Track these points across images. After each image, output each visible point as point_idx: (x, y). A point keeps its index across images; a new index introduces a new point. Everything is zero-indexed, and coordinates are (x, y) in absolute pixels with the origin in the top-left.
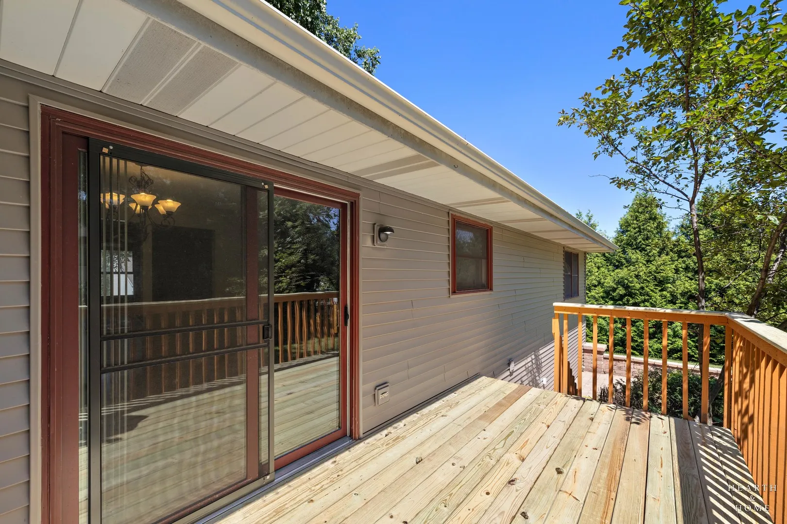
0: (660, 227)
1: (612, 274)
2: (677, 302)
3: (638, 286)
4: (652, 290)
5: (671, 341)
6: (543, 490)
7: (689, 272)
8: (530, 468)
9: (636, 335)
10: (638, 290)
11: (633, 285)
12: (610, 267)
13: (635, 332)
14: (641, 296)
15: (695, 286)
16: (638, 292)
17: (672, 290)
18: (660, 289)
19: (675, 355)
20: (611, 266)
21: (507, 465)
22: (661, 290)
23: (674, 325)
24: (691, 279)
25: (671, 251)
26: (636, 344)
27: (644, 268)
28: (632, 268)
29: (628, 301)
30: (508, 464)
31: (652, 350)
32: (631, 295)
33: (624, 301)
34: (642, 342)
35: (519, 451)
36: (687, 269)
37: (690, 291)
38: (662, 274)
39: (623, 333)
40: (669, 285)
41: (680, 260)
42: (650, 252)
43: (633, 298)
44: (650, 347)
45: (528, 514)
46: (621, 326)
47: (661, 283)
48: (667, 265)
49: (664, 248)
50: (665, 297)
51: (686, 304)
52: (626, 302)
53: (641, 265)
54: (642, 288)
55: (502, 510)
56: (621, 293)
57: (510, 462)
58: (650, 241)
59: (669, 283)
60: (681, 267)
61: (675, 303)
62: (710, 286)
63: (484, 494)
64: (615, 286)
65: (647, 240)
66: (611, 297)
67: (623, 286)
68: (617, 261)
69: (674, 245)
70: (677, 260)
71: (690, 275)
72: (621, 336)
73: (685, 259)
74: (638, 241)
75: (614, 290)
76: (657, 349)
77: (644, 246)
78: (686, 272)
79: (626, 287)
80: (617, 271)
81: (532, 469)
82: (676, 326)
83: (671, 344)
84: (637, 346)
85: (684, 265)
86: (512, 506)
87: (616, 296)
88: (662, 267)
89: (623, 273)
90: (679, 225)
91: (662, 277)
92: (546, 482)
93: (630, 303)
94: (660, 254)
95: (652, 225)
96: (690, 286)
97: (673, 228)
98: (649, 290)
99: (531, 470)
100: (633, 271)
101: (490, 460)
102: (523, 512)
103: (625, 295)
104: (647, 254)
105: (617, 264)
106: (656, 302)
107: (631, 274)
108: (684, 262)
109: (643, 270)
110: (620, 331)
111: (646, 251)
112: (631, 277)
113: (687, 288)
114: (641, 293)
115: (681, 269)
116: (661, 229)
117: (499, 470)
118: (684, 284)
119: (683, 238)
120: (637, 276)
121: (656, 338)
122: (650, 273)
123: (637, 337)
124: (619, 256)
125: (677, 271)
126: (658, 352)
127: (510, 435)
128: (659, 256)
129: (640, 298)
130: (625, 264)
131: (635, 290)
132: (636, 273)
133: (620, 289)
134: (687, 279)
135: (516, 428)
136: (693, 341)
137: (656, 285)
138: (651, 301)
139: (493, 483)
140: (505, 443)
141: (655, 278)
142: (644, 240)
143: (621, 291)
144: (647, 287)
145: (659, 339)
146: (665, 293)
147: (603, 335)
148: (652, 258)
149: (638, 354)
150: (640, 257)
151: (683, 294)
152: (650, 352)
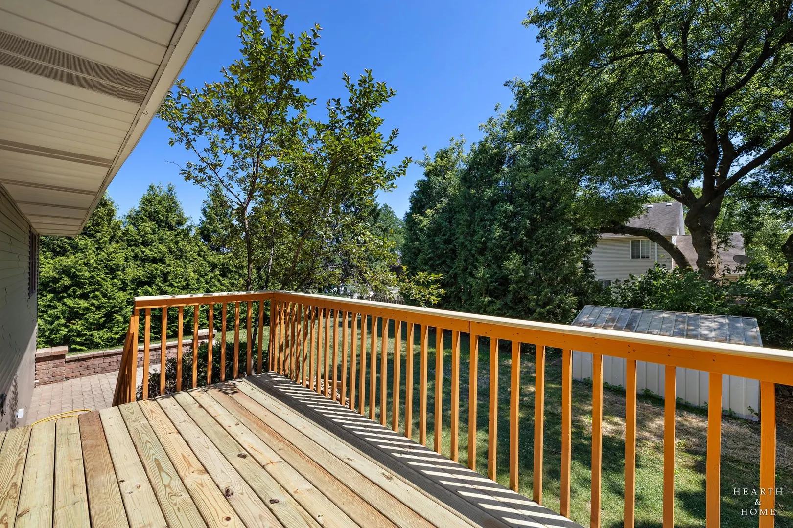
0: (111, 213)
1: (51, 262)
2: (127, 289)
3: (87, 275)
4: (103, 279)
5: (121, 327)
6: (256, 477)
7: (137, 260)
8: (223, 472)
9: (84, 329)
10: (88, 279)
11: (82, 273)
12: (47, 253)
13: (83, 325)
14: (91, 285)
15: (144, 273)
16: (87, 281)
17: (122, 278)
18: (111, 277)
20: (49, 253)
21: (203, 487)
22: (112, 279)
23: (123, 312)
24: (139, 266)
25: (121, 239)
26: (84, 338)
27: (93, 255)
28: (79, 255)
29: (74, 292)
30: (201, 485)
31: (102, 341)
32: (79, 285)
33: (69, 292)
34: (91, 335)
35: (191, 468)
36: (135, 257)
37: (139, 278)
38: (114, 262)
39: (67, 330)
40: (120, 273)
41: (129, 249)
42: (100, 239)
43: (80, 288)
44: (100, 338)
45: (274, 498)
46: (65, 321)
47: (112, 271)
48: (119, 254)
49: (114, 236)
50: (116, 284)
51: (135, 290)
52: (72, 294)
53: (91, 252)
54: (93, 277)
55: (257, 516)
56: (66, 283)
57: (200, 482)
58: (101, 227)
59: (120, 271)
60: (131, 256)
61: (125, 291)
62: (156, 272)
63: (227, 522)
64: (57, 276)
65: (97, 226)
66: (50, 290)
67: (69, 274)
68: (59, 246)
69: (124, 234)
70: (127, 249)
71: (138, 263)
72: (65, 333)
73: (134, 248)
75: (56, 280)
76: (107, 339)
77: (94, 232)
79: (73, 277)
80: (59, 258)
81: (224, 470)
82: (127, 312)
83: (121, 330)
84: (85, 340)
86: (258, 505)
87: (59, 288)
88: (114, 255)
89: (69, 260)
90: (127, 214)
91: (114, 264)
92: (248, 470)
93: (77, 293)
94: (111, 241)
95: (102, 211)
96: (139, 273)
97: (120, 217)
98: (100, 279)
99: (226, 472)
100: (81, 259)
101: (180, 498)
102: (270, 501)
103: (71, 286)
104: (97, 241)
105: (58, 250)
106: (106, 290)
107: (79, 262)
108: (133, 251)
109: (92, 259)
110: (63, 328)
112: (80, 265)
113: (137, 275)
114: (90, 282)
116: (111, 217)
117: (202, 495)
118: (133, 271)
119: (131, 228)
120: (86, 264)
121: (106, 327)
122: (102, 260)
123: (85, 331)
124: (61, 241)
125: (127, 259)
127: (159, 464)
128: (110, 243)
129: (89, 288)
130: (69, 250)
131: (85, 279)
132: (86, 260)
133: (65, 279)
134: (136, 266)
135: (153, 454)
137: (107, 273)
138: (102, 290)
139: (217, 508)
140: (167, 473)
141: (106, 266)
142: (93, 226)
143: (66, 281)
144: (98, 275)
145: (109, 328)
146: (116, 280)
148: (102, 246)
149: (86, 349)
150: (89, 244)
151: (132, 281)
152: (100, 344)
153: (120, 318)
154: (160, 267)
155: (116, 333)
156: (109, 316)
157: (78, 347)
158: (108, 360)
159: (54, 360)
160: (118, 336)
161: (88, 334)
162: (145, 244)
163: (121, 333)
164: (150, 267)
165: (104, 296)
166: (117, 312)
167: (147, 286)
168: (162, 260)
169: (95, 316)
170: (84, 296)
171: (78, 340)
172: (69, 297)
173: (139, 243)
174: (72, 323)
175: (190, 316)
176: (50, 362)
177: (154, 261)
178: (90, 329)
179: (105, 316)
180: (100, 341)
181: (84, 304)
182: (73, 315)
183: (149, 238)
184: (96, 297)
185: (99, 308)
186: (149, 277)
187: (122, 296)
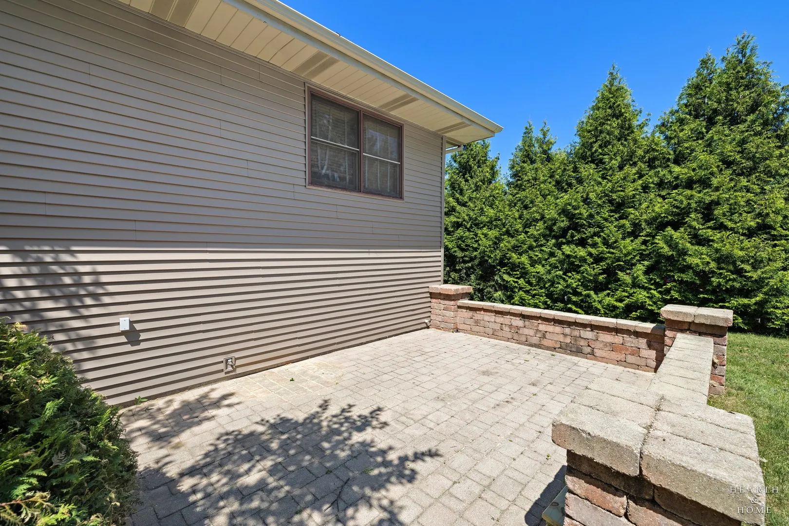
2: (641, 234)
3: (585, 213)
7: (664, 189)
9: (580, 285)
10: (585, 219)
11: (579, 212)
13: (580, 280)
14: (590, 228)
15: (668, 207)
16: (585, 222)
17: (634, 217)
18: (617, 216)
19: (634, 313)
22: (619, 218)
25: (640, 159)
26: (581, 298)
29: (573, 236)
31: (603, 307)
32: (576, 227)
33: (567, 237)
34: (588, 296)
36: (660, 183)
37: (661, 216)
40: (632, 210)
41: (652, 173)
43: (579, 232)
44: (599, 302)
47: (619, 207)
52: (570, 239)
54: (591, 216)
62: (689, 203)
65: (606, 146)
74: (594, 149)
76: (608, 305)
78: (659, 190)
79: (571, 217)
83: (628, 297)
84: (582, 300)
85: (656, 180)
93: (575, 238)
94: (622, 165)
96: (661, 207)
98: (600, 219)
103: (569, 228)
104: (604, 167)
106: (609, 235)
108: (657, 174)
111: (604, 163)
113: (656, 212)
114: (589, 223)
115: (652, 185)
121: (609, 289)
123: (581, 288)
126: (609, 310)
128: (621, 168)
129: (587, 232)
131: (581, 219)
133: (563, 219)
134: (658, 198)
136: (660, 292)
137: (612, 211)
138: (603, 234)
141: (611, 202)
143: (564, 223)
144: (598, 213)
146: (623, 222)
147: (541, 288)
151: (649, 223)
152: (599, 310)
153: (628, 279)
154: (698, 195)
155: (621, 300)
156: (610, 272)
157: (574, 308)
158: (500, 319)
159: (444, 299)
160: (621, 305)
161: (584, 293)
162: (679, 160)
163: (627, 301)
164: (681, 196)
165: (606, 243)
166: (622, 269)
167: (669, 228)
168: (705, 183)
169: (591, 270)
170: (582, 243)
171: (574, 299)
172: (568, 243)
173: (669, 160)
174: (567, 276)
175: (766, 294)
176: (442, 301)
177: (690, 184)
178: (586, 288)
179: (604, 271)
180: (599, 307)
181: (582, 252)
182: (571, 266)
183: (687, 148)
184: (594, 245)
185: (598, 260)
186: (679, 214)
187: (629, 245)
